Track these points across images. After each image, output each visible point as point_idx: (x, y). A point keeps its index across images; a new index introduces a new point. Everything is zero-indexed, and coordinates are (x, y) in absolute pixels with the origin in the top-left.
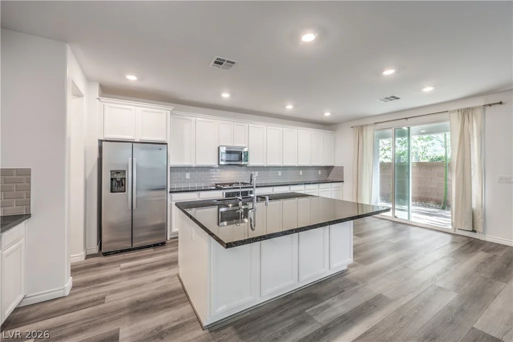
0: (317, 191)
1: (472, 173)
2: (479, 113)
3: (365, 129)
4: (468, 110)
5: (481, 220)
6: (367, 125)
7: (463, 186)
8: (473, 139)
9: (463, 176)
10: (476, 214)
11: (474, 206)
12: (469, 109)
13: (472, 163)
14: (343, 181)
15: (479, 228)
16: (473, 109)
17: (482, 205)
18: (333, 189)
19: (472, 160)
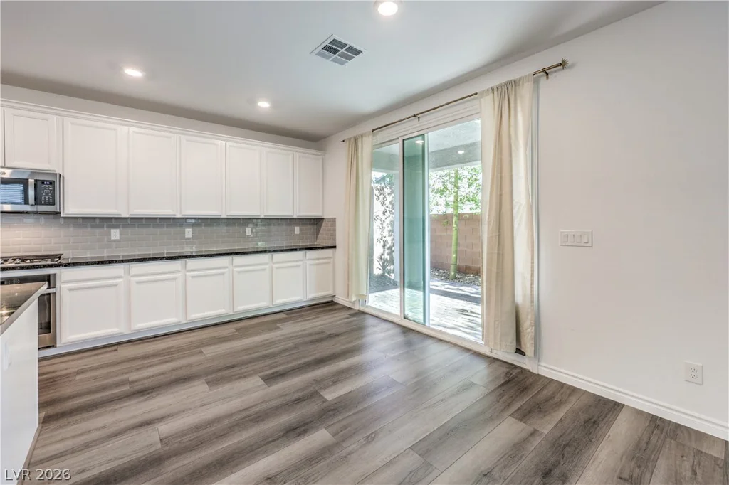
0: (267, 266)
1: (516, 225)
2: (526, 90)
3: (360, 141)
4: (509, 87)
5: (529, 330)
6: (362, 136)
7: (498, 254)
8: (518, 149)
9: (499, 232)
10: (523, 316)
11: (519, 299)
12: (509, 84)
13: (514, 202)
14: (335, 247)
15: (528, 346)
16: (515, 83)
17: (532, 295)
18: (308, 262)
19: (515, 197)
